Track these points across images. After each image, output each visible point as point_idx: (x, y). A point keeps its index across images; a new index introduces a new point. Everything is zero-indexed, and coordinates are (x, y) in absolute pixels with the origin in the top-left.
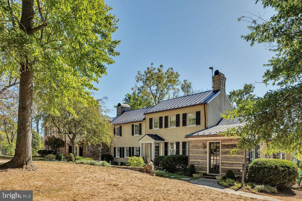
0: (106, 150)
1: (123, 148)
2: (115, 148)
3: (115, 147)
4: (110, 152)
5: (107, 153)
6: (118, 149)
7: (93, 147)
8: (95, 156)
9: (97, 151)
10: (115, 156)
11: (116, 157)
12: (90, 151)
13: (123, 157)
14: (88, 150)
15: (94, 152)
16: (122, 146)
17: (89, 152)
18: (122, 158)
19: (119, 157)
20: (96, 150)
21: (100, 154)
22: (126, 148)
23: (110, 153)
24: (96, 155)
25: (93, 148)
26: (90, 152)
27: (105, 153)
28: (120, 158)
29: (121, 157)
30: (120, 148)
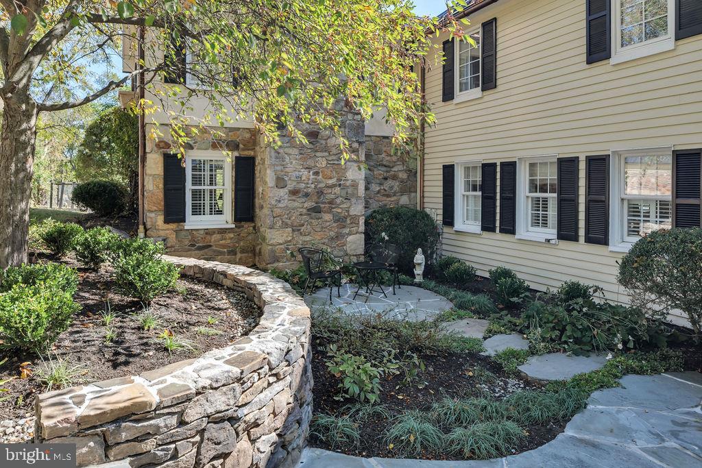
0: (396, 185)
1: (510, 168)
2: (448, 171)
3: (448, 161)
4: (423, 192)
5: (404, 200)
6: (467, 176)
7: (310, 163)
8: (327, 217)
9: (337, 190)
10: (449, 219)
11: (459, 225)
12: (291, 185)
13: (509, 227)
14: (280, 182)
15: (320, 193)
16: (497, 157)
17: (283, 192)
18: (498, 235)
19: (475, 227)
20: (330, 182)
21: (358, 209)
22: (532, 165)
23: (423, 197)
24: (330, 211)
25: (309, 168)
26: (294, 192)
27: (390, 202)
28: (486, 234)
29: (488, 226)
30: (484, 166)
